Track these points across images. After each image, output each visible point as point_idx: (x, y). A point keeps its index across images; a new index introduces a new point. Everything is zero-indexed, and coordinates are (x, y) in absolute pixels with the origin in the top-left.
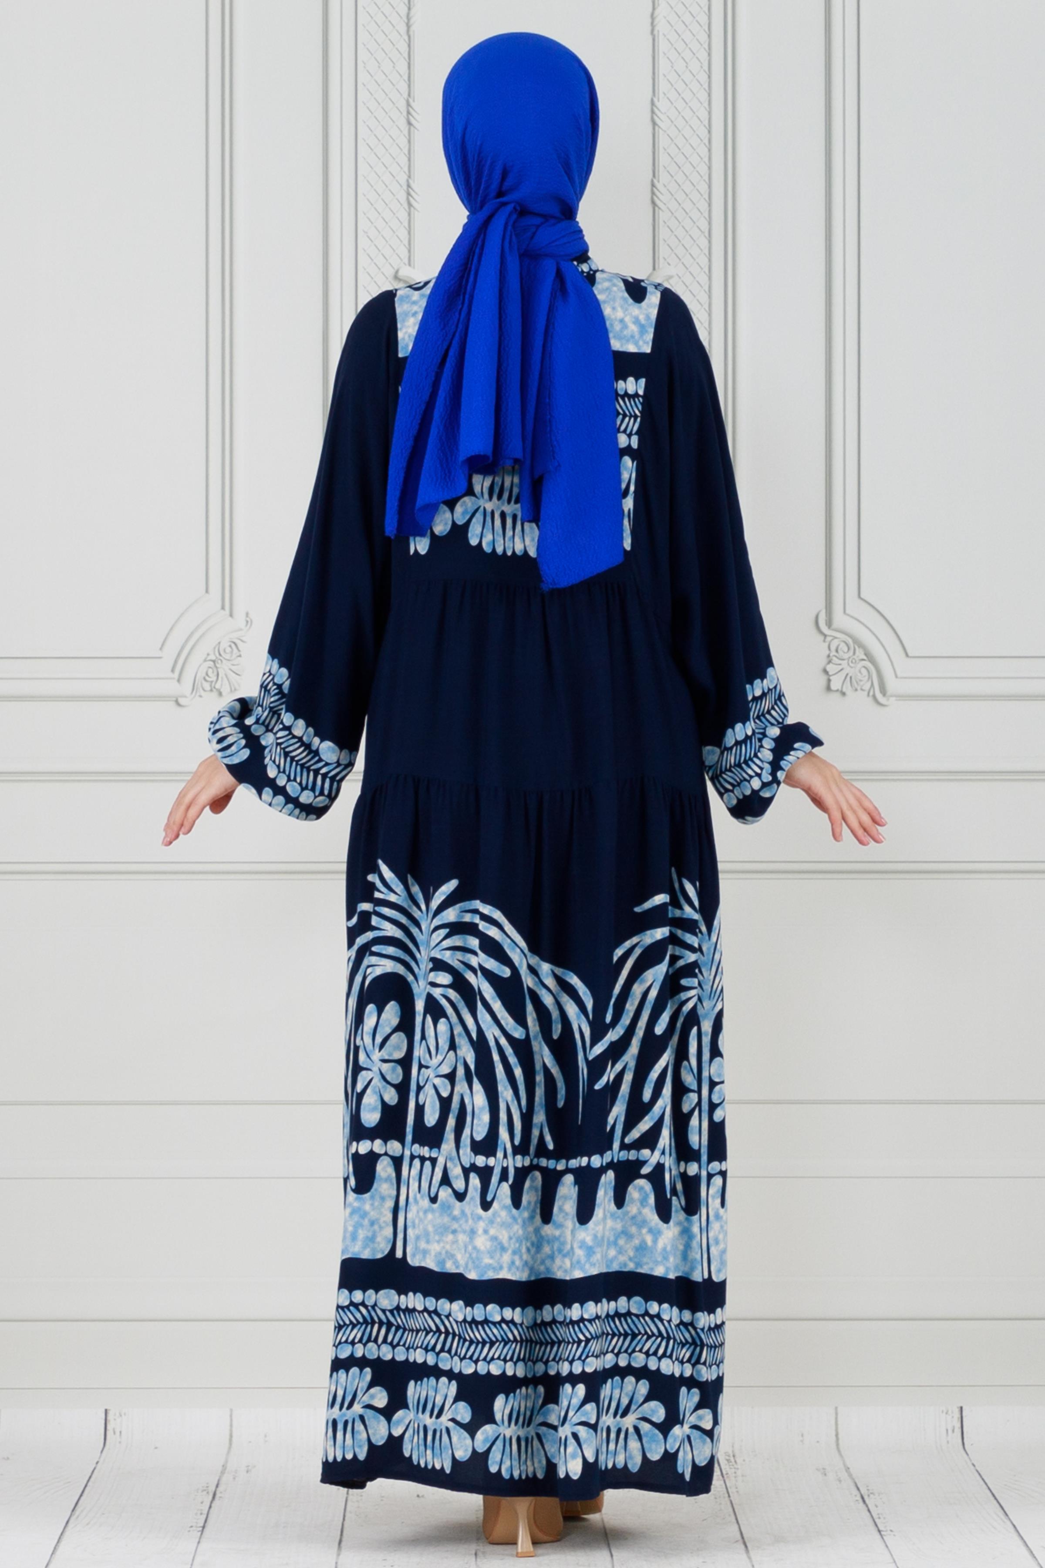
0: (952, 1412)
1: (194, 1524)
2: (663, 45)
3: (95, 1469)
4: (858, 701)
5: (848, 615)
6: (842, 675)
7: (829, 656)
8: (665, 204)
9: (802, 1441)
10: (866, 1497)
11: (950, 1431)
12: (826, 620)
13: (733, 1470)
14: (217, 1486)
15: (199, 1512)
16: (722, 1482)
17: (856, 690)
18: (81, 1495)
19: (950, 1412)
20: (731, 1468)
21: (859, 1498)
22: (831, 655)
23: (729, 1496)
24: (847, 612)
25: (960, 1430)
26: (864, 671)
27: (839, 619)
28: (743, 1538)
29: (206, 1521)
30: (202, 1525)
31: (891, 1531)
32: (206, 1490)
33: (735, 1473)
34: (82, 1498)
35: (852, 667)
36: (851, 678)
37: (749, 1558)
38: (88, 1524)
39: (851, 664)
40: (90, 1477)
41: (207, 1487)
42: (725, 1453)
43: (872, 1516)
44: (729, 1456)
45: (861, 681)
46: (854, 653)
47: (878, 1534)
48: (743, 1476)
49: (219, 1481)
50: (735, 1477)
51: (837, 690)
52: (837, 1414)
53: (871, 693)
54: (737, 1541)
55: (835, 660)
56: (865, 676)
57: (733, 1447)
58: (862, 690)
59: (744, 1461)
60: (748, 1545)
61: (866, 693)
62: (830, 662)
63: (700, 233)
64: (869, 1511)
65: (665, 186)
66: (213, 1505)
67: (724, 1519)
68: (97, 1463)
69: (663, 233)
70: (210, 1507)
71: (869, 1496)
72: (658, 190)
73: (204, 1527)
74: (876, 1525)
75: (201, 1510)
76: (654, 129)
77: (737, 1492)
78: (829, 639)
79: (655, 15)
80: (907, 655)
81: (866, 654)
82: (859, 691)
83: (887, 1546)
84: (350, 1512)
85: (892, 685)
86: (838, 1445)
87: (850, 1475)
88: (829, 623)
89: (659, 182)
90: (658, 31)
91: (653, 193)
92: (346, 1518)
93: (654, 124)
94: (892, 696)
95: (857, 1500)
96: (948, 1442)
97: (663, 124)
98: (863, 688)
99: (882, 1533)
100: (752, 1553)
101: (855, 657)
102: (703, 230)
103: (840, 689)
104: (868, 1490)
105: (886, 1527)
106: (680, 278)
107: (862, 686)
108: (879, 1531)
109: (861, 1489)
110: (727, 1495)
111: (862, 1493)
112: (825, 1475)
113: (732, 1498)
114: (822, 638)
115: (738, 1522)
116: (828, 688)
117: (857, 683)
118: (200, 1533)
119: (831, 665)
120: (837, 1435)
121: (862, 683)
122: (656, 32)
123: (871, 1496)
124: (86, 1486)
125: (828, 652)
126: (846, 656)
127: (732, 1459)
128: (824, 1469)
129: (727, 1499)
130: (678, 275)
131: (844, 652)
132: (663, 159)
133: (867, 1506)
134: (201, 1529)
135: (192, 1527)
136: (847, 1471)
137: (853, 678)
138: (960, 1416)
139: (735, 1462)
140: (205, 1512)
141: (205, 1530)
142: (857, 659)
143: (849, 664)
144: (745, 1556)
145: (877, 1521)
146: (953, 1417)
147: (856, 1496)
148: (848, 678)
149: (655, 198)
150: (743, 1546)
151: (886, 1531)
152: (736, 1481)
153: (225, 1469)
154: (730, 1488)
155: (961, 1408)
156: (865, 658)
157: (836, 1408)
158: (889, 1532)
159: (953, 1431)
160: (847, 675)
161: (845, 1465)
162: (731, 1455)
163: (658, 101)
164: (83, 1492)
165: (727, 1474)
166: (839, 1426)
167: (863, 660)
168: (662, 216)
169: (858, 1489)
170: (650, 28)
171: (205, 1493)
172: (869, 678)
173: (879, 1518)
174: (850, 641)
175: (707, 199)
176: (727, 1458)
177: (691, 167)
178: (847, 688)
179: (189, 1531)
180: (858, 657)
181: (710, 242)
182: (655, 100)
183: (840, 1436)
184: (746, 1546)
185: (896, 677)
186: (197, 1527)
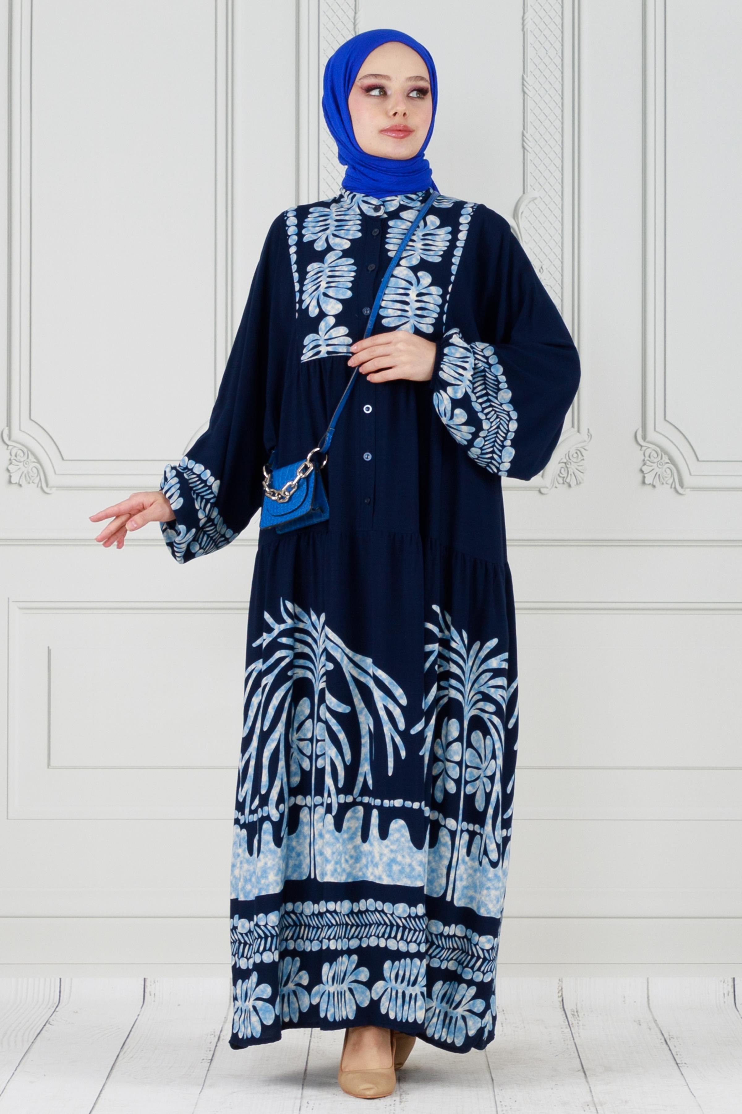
0: (728, 982)
1: (205, 1058)
2: (530, 39)
3: (137, 1019)
4: (664, 491)
5: (657, 432)
6: (653, 474)
7: (644, 460)
8: (531, 148)
9: (624, 1001)
10: (668, 1041)
11: (726, 995)
12: (642, 436)
13: (576, 1022)
14: (221, 1032)
15: (209, 1049)
16: (569, 1029)
17: (663, 484)
18: (127, 1038)
19: (726, 981)
20: (575, 1020)
21: (663, 1041)
22: (646, 459)
23: (574, 1039)
24: (657, 429)
25: (733, 994)
26: (668, 471)
27: (651, 435)
28: (583, 1068)
29: (213, 1056)
30: (210, 1058)
31: (685, 1063)
32: (213, 1034)
33: (578, 1023)
34: (128, 1040)
35: (659, 468)
36: (659, 475)
37: (587, 1082)
38: (132, 1057)
39: (659, 466)
40: (134, 1025)
41: (214, 1032)
42: (571, 1010)
43: (672, 1053)
44: (574, 1012)
45: (666, 477)
46: (662, 458)
47: (676, 1065)
48: (583, 1025)
49: (222, 1028)
50: (578, 1026)
51: (650, 484)
52: (648, 983)
53: (673, 486)
54: (579, 1070)
55: (648, 463)
56: (668, 474)
57: (576, 1005)
58: (667, 483)
59: (584, 1015)
60: (587, 1073)
61: (669, 486)
62: (645, 464)
63: (555, 168)
64: (670, 1050)
65: (532, 136)
66: (218, 1044)
67: (570, 1055)
68: (138, 1015)
69: (530, 168)
70: (216, 1046)
71: (670, 1039)
72: (527, 139)
73: (212, 1060)
74: (675, 1060)
75: (210, 1048)
76: (524, 96)
77: (579, 1036)
78: (644, 448)
79: (525, 18)
80: (698, 460)
81: (669, 459)
82: (665, 485)
83: (682, 1074)
84: (313, 1050)
85: (688, 480)
86: (649, 1004)
87: (657, 1025)
88: (644, 438)
89: (527, 133)
90: (527, 29)
91: (523, 141)
92: (310, 1054)
93: (524, 92)
94: (688, 488)
95: (662, 1043)
96: (725, 1002)
97: (530, 92)
98: (668, 482)
99: (679, 1065)
100: (589, 1078)
101: (662, 461)
102: (558, 166)
103: (652, 483)
104: (669, 1035)
105: (681, 1061)
106: (542, 199)
107: (667, 481)
108: (677, 1064)
109: (665, 1035)
110: (572, 1039)
111: (666, 1037)
112: (640, 1025)
113: (576, 1041)
114: (640, 448)
115: (579, 1057)
116: (644, 483)
117: (663, 478)
118: (209, 1064)
119: (645, 466)
120: (648, 997)
121: (666, 479)
122: (525, 29)
123: (672, 1039)
124: (131, 1031)
125: (643, 457)
126: (656, 460)
127: (576, 1014)
128: (639, 1021)
129: (572, 1041)
130: (540, 197)
131: (655, 458)
132: (530, 117)
133: (669, 1046)
134: (210, 1061)
135: (203, 1059)
136: (655, 1022)
137: (661, 475)
138: (733, 984)
139: (578, 1016)
140: (213, 1049)
141: (212, 1061)
142: (663, 462)
143: (658, 466)
144: (584, 1081)
145: (675, 1056)
146: (728, 985)
147: (661, 1039)
148: (657, 476)
149: (525, 144)
150: (583, 1074)
151: (682, 1064)
152: (579, 1029)
153: (227, 1020)
154: (575, 1033)
155: (734, 979)
156: (669, 461)
157: (648, 979)
158: (684, 1065)
159: (728, 995)
160: (656, 473)
161: (653, 1017)
162: (575, 1011)
163: (527, 77)
164: (129, 1035)
165: (572, 1024)
166: (650, 991)
167: (668, 463)
168: (530, 156)
169: (663, 1034)
170: (521, 27)
171: (213, 1036)
172: (671, 476)
173: (677, 1055)
174: (658, 450)
175: (561, 145)
176: (573, 1013)
177: (550, 122)
178: (657, 483)
179: (202, 1063)
180: (664, 461)
181: (562, 174)
182: (525, 76)
183: (650, 998)
184: (585, 1074)
185: (690, 474)
186: (206, 1060)
